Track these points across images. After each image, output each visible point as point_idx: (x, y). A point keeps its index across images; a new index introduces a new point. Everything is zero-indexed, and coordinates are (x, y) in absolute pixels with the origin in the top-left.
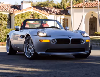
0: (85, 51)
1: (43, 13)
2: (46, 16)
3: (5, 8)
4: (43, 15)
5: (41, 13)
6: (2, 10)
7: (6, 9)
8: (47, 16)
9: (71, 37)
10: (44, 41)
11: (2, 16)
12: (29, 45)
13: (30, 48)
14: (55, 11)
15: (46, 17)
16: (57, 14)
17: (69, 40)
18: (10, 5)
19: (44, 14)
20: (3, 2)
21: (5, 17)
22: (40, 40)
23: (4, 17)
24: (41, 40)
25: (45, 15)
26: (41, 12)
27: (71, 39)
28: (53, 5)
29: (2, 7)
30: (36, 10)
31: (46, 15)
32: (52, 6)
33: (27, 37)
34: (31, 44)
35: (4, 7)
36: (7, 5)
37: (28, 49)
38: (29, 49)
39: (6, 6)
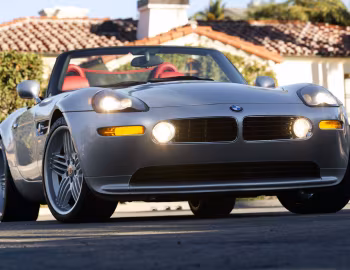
0: (319, 177)
1: (250, 53)
2: (264, 68)
3: (60, 37)
4: (250, 60)
5: (240, 54)
6: (44, 48)
7: (65, 41)
8: (272, 67)
9: (240, 110)
10: (120, 132)
11: (15, 65)
12: (64, 160)
13: (68, 170)
14: (315, 39)
15: (268, 69)
16: (323, 53)
17: (232, 121)
18: (87, 22)
19: (253, 57)
20: (57, 11)
21: (29, 68)
22: (101, 131)
23: (24, 68)
24: (105, 129)
25: (261, 63)
26: (238, 48)
27: (239, 119)
28: (308, 13)
29: (48, 34)
30: (213, 39)
31: (263, 63)
32: (304, 17)
33: (55, 124)
34: (70, 156)
35: (55, 32)
36: (70, 22)
37: (60, 178)
38: (64, 176)
39: (65, 27)
